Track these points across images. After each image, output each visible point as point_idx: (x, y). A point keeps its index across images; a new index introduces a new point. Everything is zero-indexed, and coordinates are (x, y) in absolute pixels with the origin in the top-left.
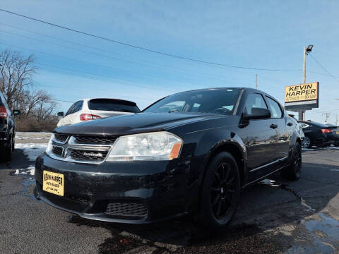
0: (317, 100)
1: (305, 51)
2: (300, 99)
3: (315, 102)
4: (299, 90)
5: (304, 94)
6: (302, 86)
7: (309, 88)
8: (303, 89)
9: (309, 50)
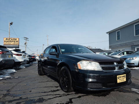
0: (19, 45)
1: (9, 24)
2: (11, 44)
3: (18, 46)
4: (11, 40)
5: (13, 42)
6: (12, 39)
7: (15, 40)
8: (13, 40)
9: (11, 24)
